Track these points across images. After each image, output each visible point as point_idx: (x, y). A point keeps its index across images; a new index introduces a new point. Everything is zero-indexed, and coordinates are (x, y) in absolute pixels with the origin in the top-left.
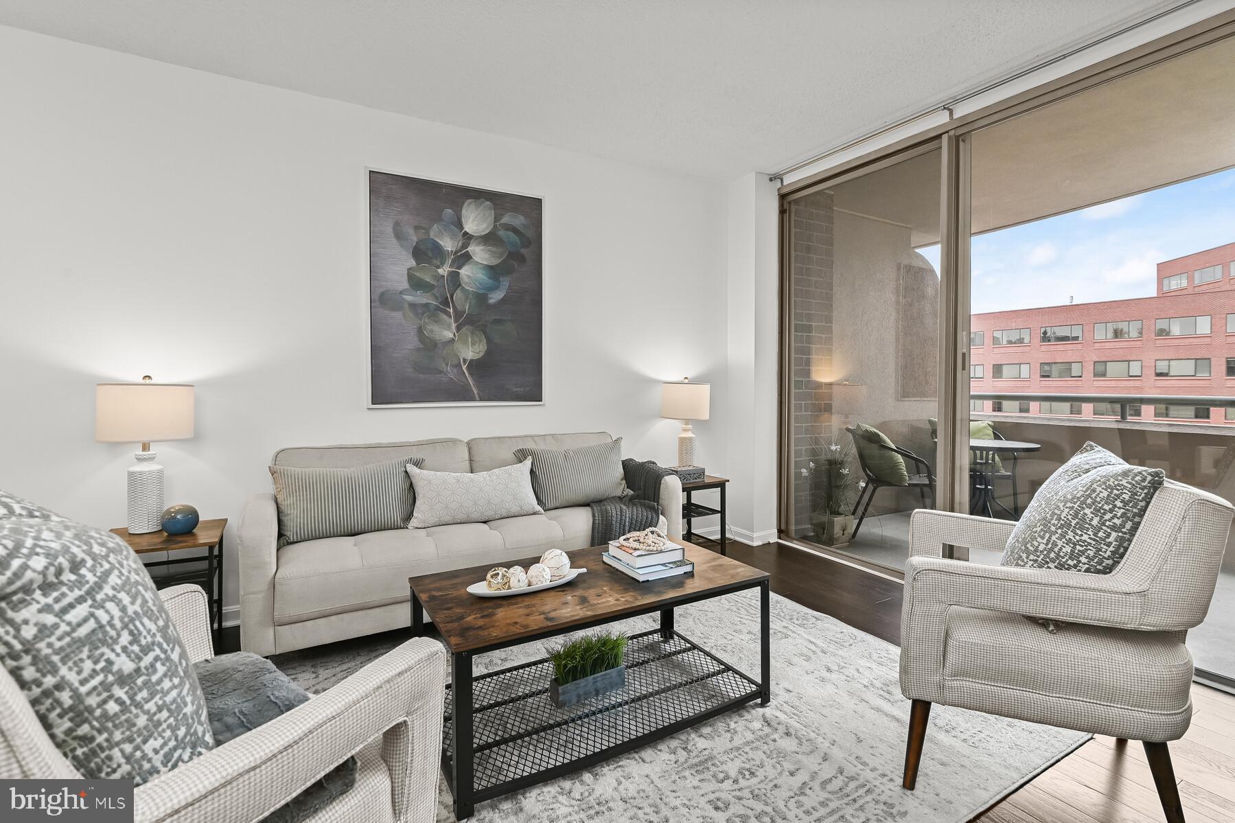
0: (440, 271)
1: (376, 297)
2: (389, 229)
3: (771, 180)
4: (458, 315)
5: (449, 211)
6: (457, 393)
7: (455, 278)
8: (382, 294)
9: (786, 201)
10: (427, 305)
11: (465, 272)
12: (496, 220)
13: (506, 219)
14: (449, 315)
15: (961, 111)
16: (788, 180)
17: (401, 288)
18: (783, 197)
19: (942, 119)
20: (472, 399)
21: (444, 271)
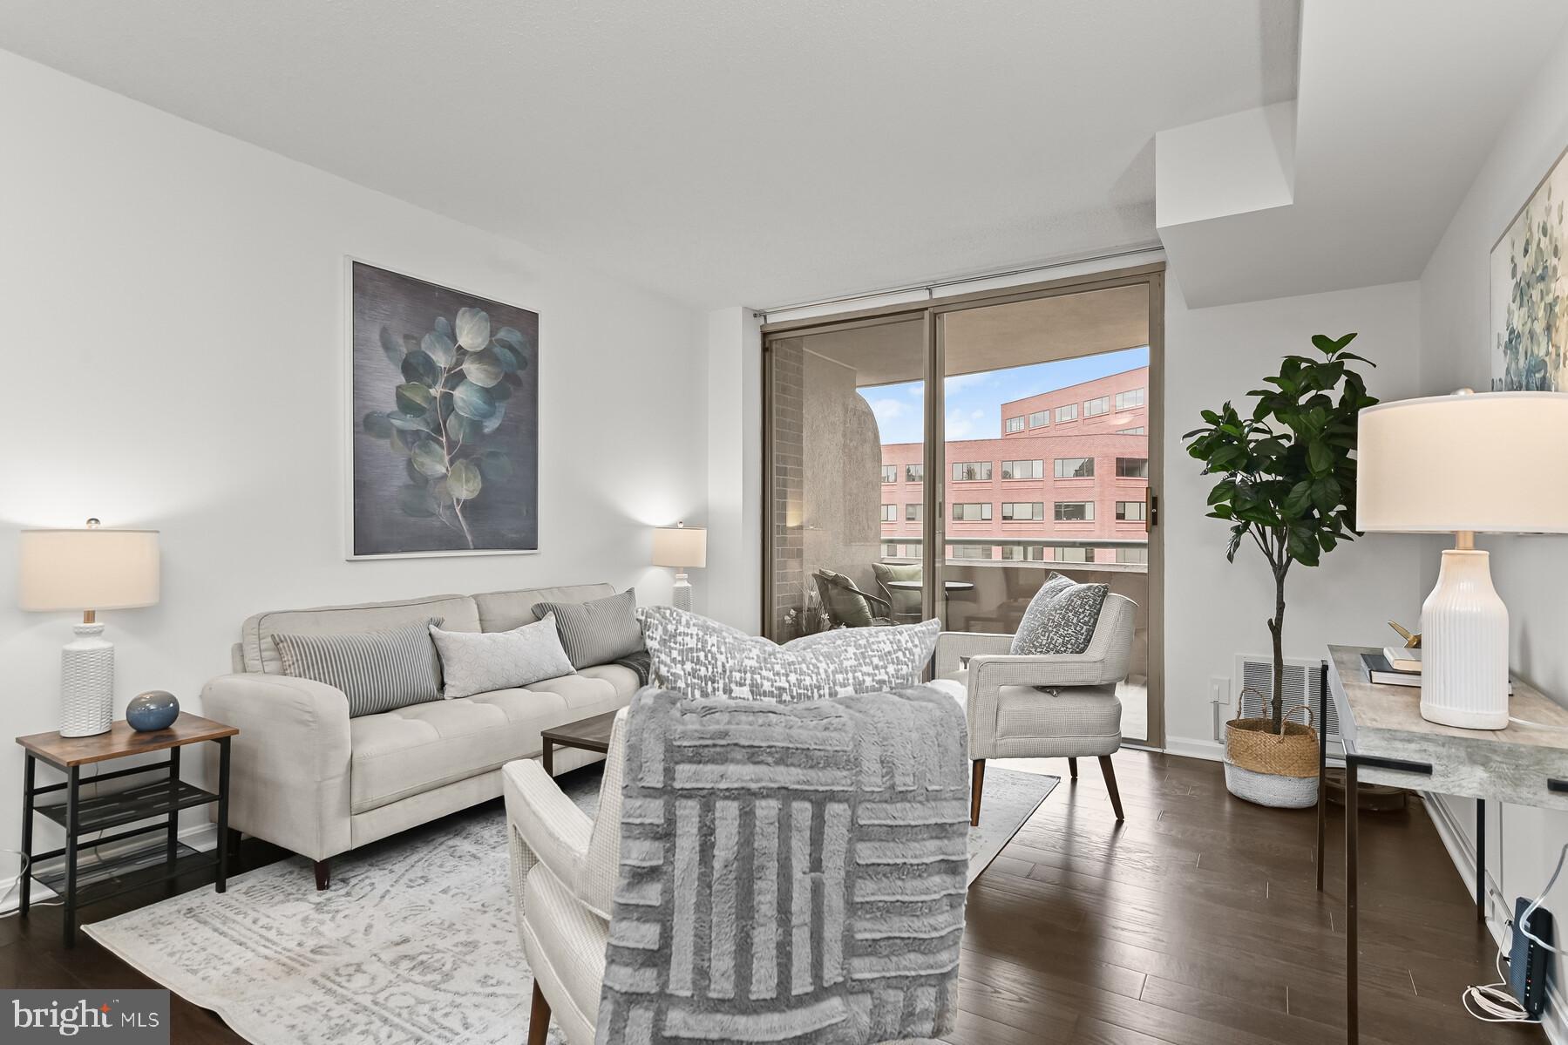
0: (432, 391)
1: (360, 420)
2: (375, 336)
3: (755, 316)
4: (452, 445)
5: (442, 319)
6: (449, 541)
7: (447, 398)
8: (368, 417)
9: (768, 340)
10: (417, 432)
11: (459, 394)
12: (492, 334)
13: (502, 334)
14: (440, 444)
15: (939, 293)
16: (771, 319)
17: (389, 411)
18: (765, 335)
19: (922, 297)
20: (466, 548)
21: (437, 391)
